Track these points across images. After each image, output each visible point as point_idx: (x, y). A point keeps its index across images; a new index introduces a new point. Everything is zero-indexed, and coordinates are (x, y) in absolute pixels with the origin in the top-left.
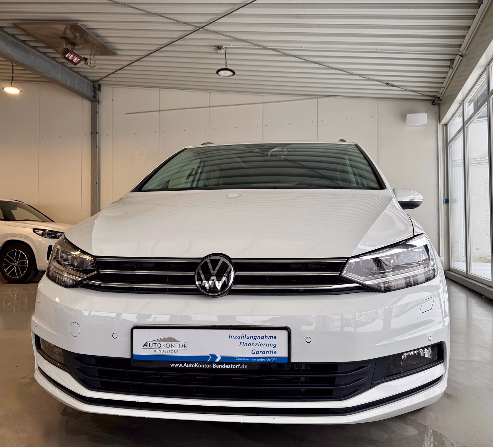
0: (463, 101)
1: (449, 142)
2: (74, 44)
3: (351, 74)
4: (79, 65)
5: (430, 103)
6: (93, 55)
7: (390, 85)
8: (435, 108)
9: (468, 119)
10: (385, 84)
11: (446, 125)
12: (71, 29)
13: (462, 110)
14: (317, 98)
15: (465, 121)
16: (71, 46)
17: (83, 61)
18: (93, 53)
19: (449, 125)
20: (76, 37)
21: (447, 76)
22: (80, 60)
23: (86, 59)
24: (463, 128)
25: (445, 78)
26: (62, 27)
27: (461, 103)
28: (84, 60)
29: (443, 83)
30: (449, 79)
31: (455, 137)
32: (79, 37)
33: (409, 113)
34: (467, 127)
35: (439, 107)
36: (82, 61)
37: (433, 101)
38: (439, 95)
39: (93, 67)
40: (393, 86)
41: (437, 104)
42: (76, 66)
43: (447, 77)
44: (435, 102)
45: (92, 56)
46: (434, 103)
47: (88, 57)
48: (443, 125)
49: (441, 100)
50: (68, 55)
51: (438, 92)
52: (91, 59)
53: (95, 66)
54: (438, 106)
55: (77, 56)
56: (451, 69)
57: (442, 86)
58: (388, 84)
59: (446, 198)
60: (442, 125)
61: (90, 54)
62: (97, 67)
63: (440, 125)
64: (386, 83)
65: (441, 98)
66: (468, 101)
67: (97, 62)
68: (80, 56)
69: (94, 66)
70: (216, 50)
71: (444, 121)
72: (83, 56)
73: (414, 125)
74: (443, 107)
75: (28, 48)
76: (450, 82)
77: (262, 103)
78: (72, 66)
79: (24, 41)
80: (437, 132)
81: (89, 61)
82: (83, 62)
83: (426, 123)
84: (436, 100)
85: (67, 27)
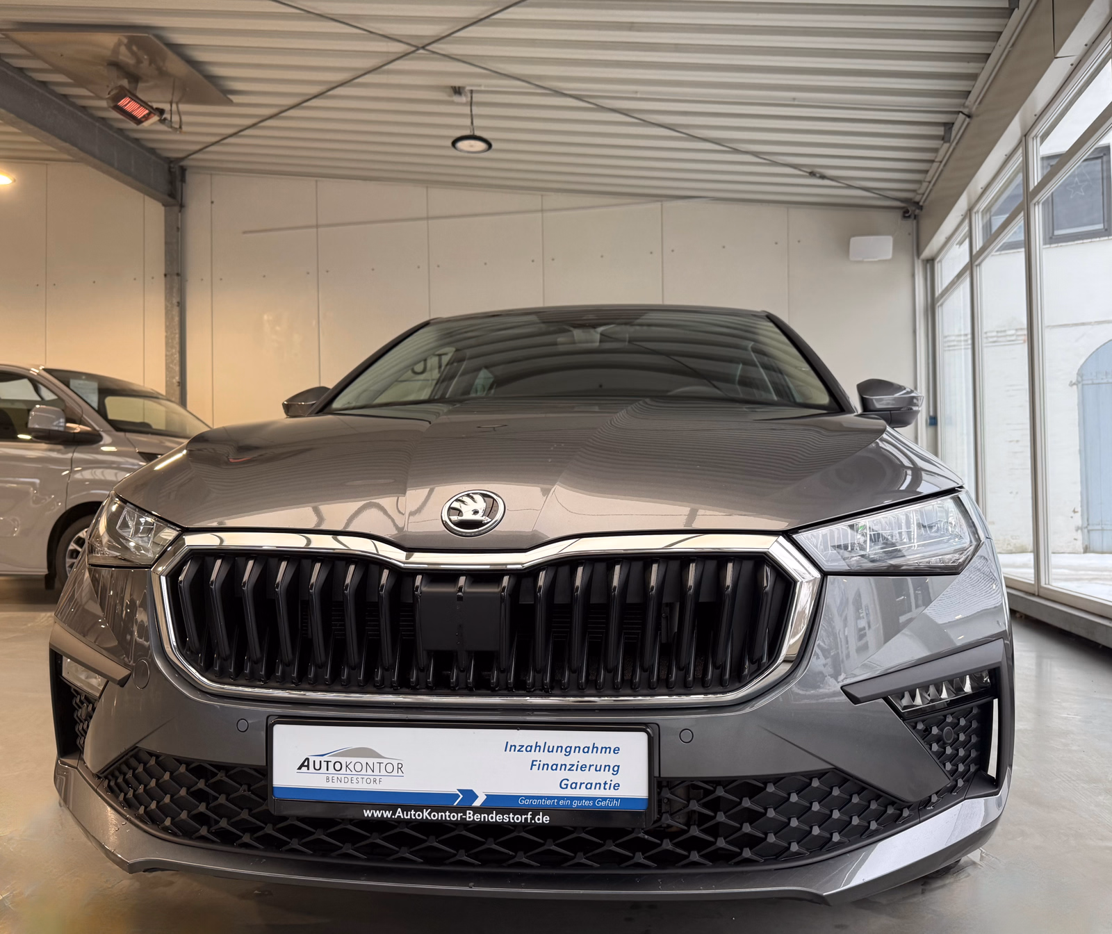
0: (970, 210)
1: (938, 297)
2: (135, 78)
3: (736, 151)
4: (146, 124)
5: (899, 214)
6: (177, 104)
7: (818, 175)
8: (910, 224)
9: (980, 249)
10: (807, 172)
11: (931, 262)
12: (128, 47)
13: (967, 228)
14: (661, 201)
15: (974, 252)
16: (129, 82)
17: (155, 114)
18: (175, 99)
19: (938, 259)
20: (139, 61)
21: (936, 157)
22: (149, 114)
23: (161, 112)
24: (971, 267)
25: (932, 161)
26: (108, 40)
27: (966, 214)
28: (158, 113)
29: (926, 172)
30: (940, 165)
31: (951, 287)
32: (146, 63)
33: (854, 236)
34: (979, 265)
35: (918, 223)
36: (152, 115)
37: (904, 210)
38: (917, 198)
39: (176, 129)
40: (823, 177)
41: (913, 217)
42: (140, 127)
43: (937, 160)
44: (907, 211)
45: (174, 106)
46: (906, 214)
47: (166, 107)
48: (925, 262)
49: (921, 208)
50: (122, 103)
51: (914, 191)
52: (171, 110)
53: (180, 127)
54: (915, 222)
55: (144, 104)
56: (945, 142)
57: (925, 178)
58: (812, 174)
59: (931, 414)
60: (923, 261)
61: (170, 99)
62: (185, 128)
63: (920, 261)
64: (809, 170)
65: (921, 204)
66: (981, 210)
67: (185, 118)
68: (149, 104)
69: (177, 126)
70: (450, 96)
71: (927, 253)
72: (155, 105)
73: (866, 260)
74: (926, 223)
75: (29, 84)
76: (942, 171)
77: (542, 211)
78: (132, 125)
79: (21, 70)
80: (913, 276)
81: (167, 116)
82: (155, 118)
83: (889, 256)
84: (911, 209)
85: (119, 40)
